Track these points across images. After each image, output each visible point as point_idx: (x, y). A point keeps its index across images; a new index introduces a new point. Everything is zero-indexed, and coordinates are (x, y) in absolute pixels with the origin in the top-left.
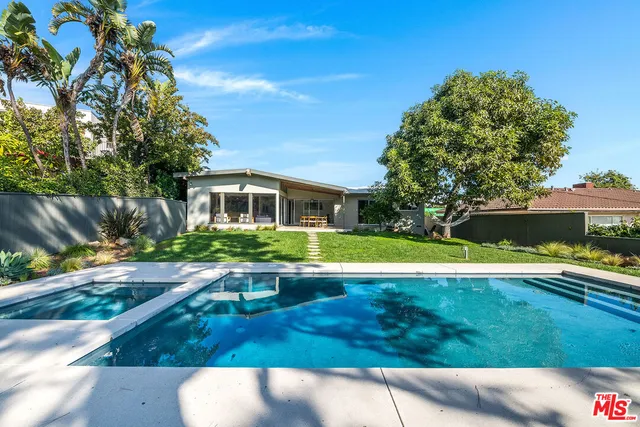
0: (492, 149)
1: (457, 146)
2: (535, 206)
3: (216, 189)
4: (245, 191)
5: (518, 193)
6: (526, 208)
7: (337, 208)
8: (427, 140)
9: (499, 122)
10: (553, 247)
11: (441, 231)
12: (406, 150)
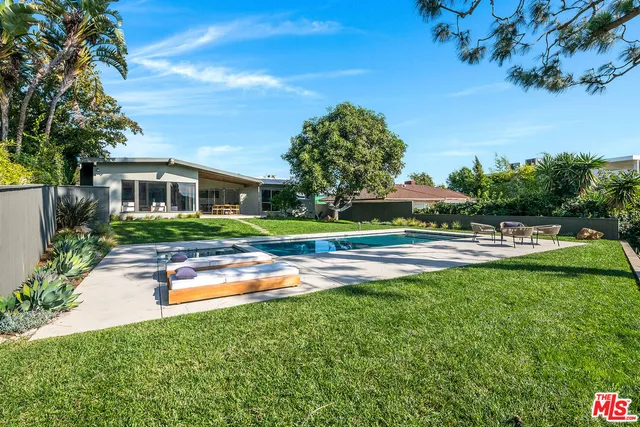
0: (369, 162)
1: (349, 157)
2: (390, 198)
3: (130, 176)
4: (162, 179)
5: (382, 190)
6: (383, 199)
7: (243, 196)
8: (332, 151)
9: (372, 143)
10: (400, 220)
11: (331, 213)
12: (317, 156)
